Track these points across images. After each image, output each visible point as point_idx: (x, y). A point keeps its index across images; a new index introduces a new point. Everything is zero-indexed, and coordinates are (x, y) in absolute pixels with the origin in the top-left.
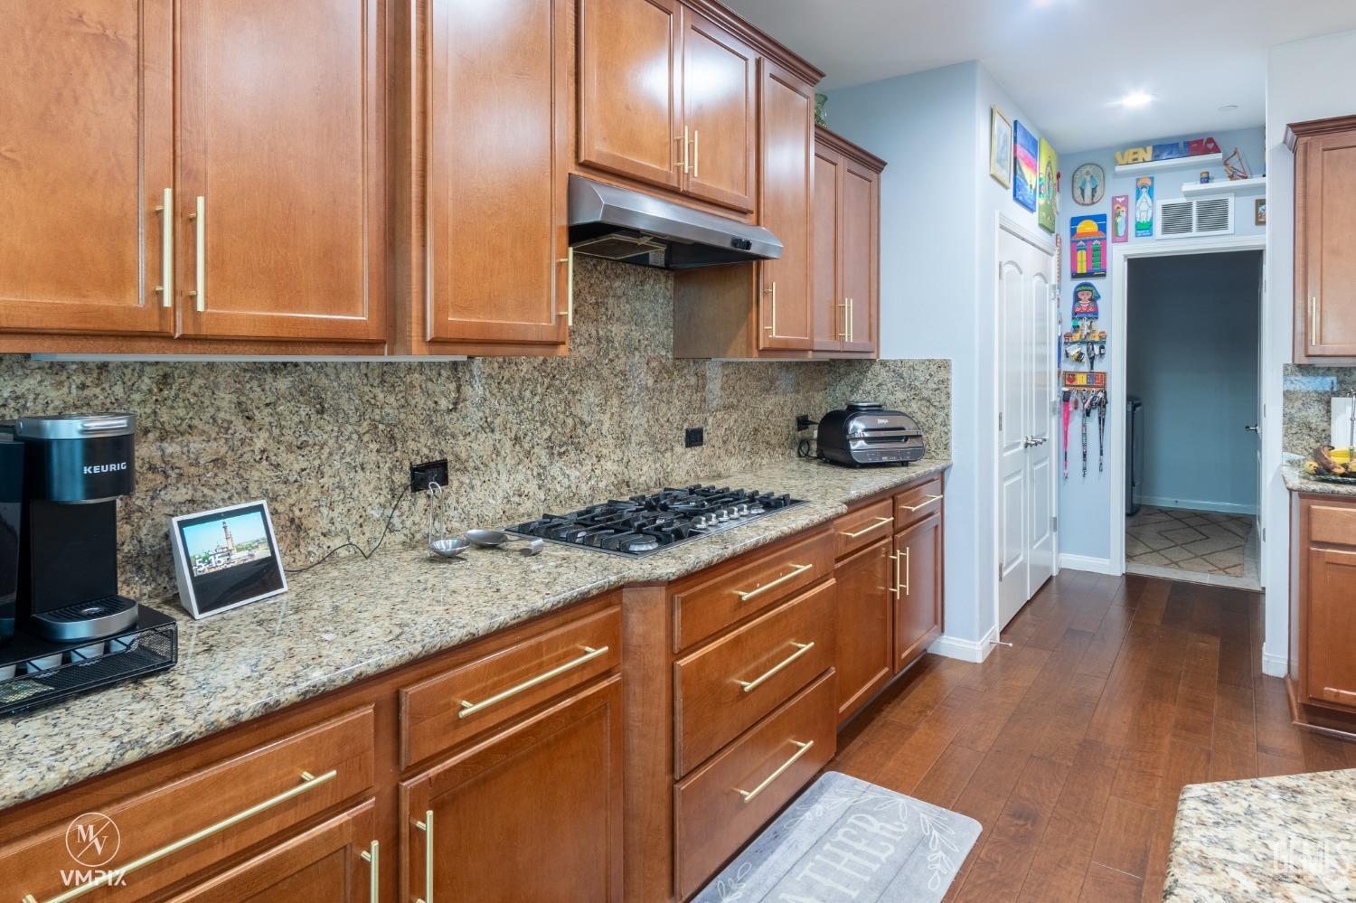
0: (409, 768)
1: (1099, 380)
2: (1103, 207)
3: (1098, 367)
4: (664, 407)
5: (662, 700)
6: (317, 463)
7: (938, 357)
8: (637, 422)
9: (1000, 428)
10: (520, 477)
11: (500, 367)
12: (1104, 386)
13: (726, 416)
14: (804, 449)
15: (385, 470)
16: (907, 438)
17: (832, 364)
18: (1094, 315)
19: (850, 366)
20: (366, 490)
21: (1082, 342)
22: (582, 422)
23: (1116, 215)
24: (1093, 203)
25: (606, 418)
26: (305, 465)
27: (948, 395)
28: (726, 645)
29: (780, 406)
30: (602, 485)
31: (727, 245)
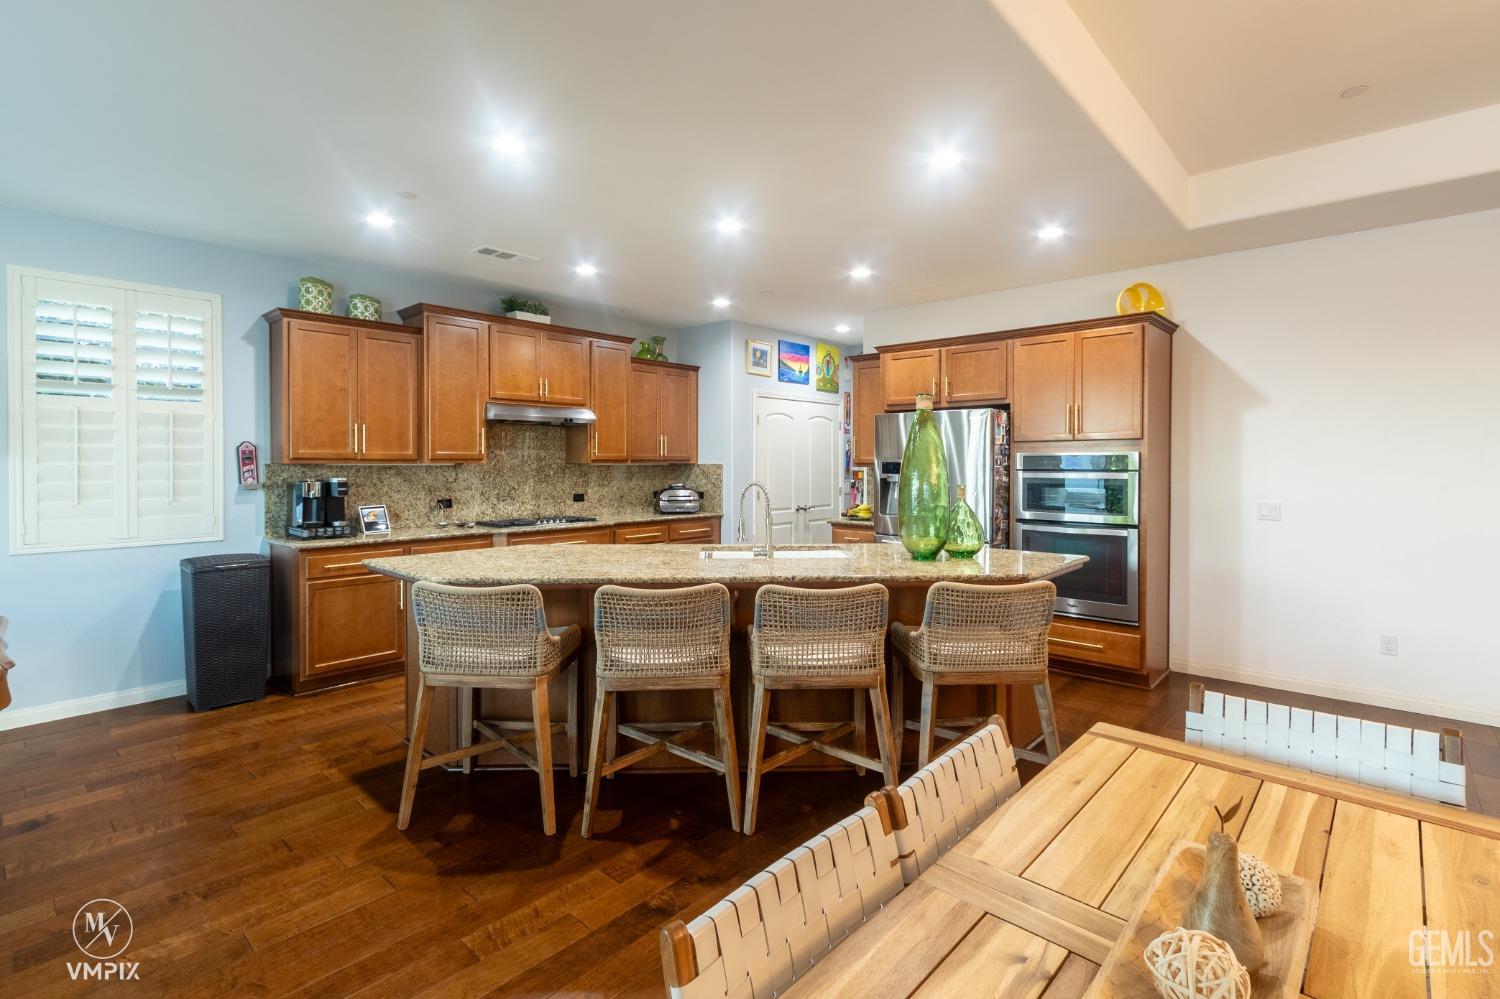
4: (560, 484)
6: (404, 497)
7: (717, 463)
8: (544, 490)
10: (484, 508)
13: (600, 489)
15: (427, 501)
16: (691, 501)
20: (421, 507)
22: (514, 489)
25: (527, 487)
27: (721, 481)
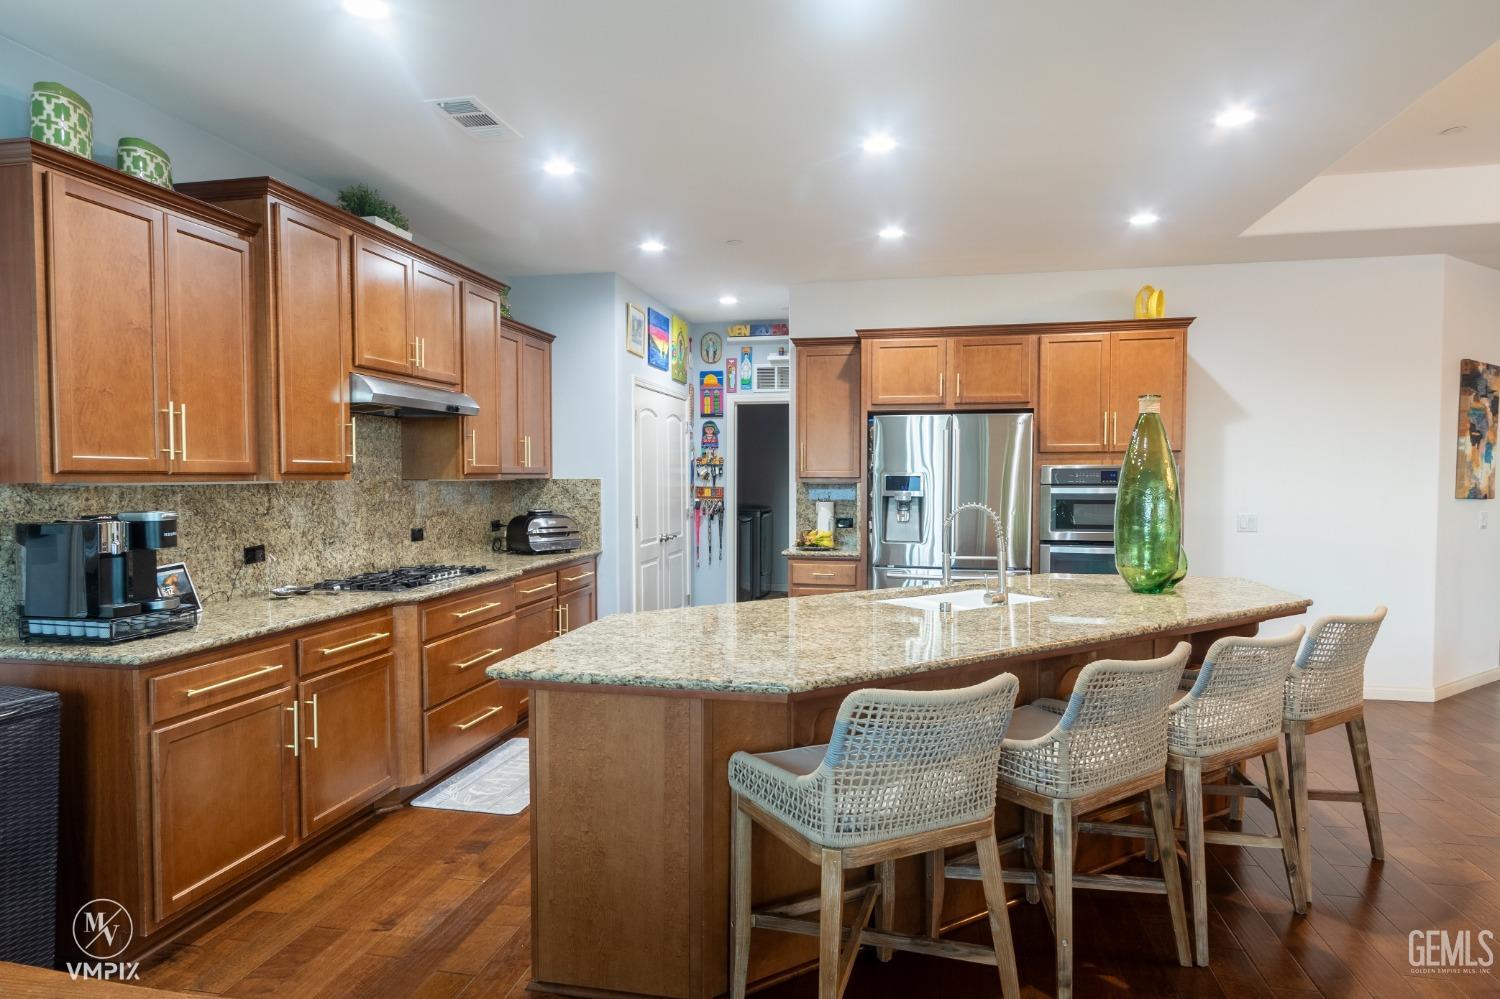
0: (303, 676)
1: (718, 493)
2: (721, 366)
3: (719, 484)
4: (396, 514)
5: (417, 667)
6: (195, 545)
7: (592, 477)
8: (378, 523)
9: (637, 526)
10: (306, 558)
11: (293, 487)
12: (722, 498)
13: (440, 521)
14: (497, 545)
15: (230, 550)
16: (569, 533)
17: (518, 482)
18: (715, 445)
19: (532, 484)
20: (221, 562)
21: (708, 465)
22: (344, 523)
23: (729, 372)
24: (715, 362)
25: (358, 520)
26: (190, 546)
27: (599, 504)
28: (451, 641)
29: (480, 512)
30: (356, 565)
31: (443, 409)
